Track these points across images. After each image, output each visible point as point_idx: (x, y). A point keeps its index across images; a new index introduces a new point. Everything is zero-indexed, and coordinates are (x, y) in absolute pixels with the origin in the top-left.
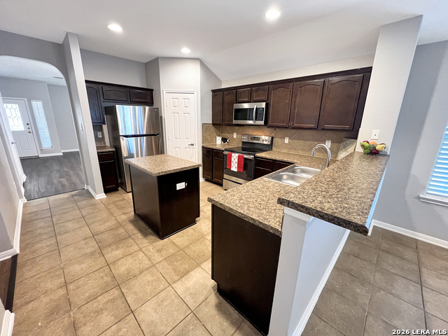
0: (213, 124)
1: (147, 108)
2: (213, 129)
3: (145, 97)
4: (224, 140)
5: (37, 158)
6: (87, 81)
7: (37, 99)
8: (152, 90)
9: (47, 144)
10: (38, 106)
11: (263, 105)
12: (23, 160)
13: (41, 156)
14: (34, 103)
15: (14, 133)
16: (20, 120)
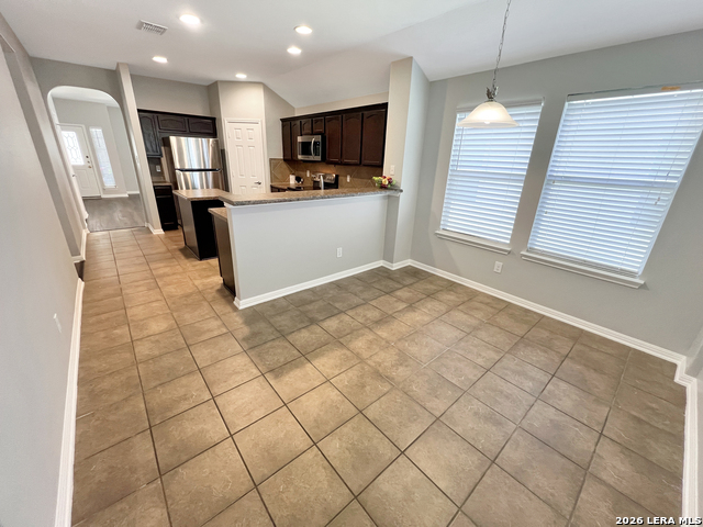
0: (284, 160)
1: (211, 140)
2: (285, 166)
3: (207, 127)
4: (298, 179)
5: (99, 198)
6: (139, 110)
7: (96, 126)
8: (214, 119)
9: (110, 182)
10: (97, 133)
11: (319, 138)
12: (85, 200)
13: (103, 196)
14: (93, 130)
15: (74, 167)
16: (79, 150)
